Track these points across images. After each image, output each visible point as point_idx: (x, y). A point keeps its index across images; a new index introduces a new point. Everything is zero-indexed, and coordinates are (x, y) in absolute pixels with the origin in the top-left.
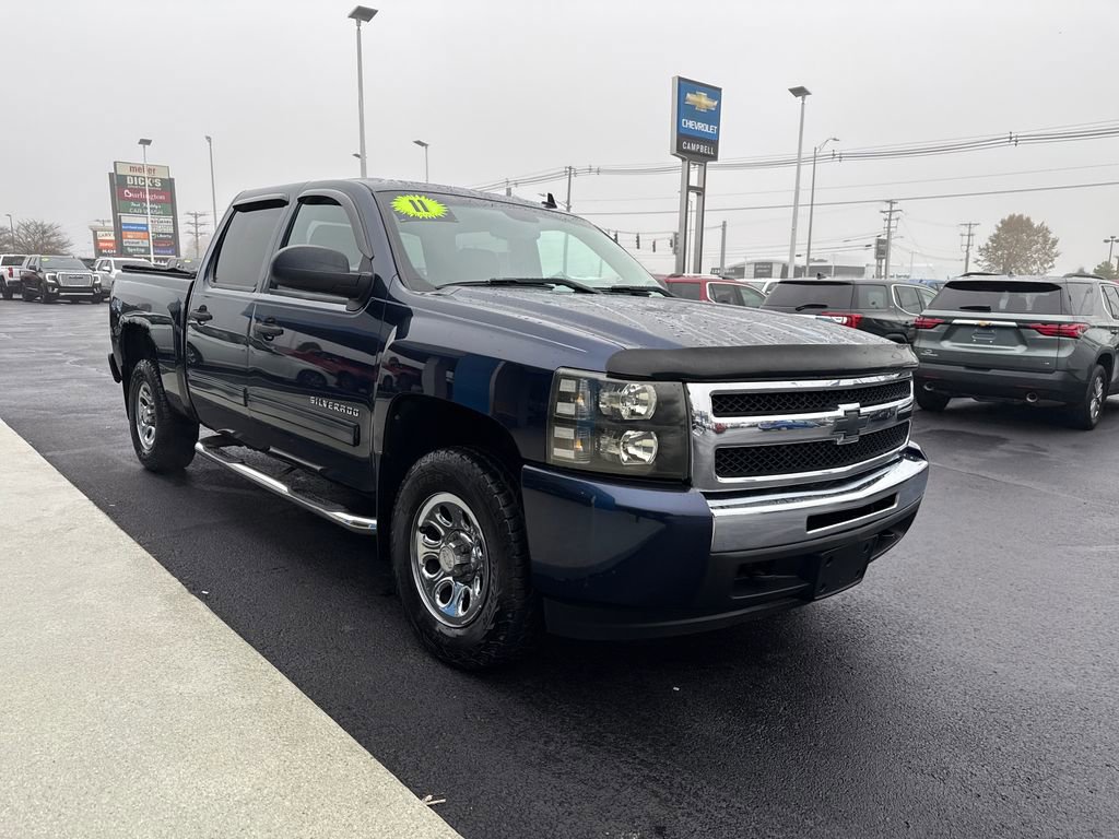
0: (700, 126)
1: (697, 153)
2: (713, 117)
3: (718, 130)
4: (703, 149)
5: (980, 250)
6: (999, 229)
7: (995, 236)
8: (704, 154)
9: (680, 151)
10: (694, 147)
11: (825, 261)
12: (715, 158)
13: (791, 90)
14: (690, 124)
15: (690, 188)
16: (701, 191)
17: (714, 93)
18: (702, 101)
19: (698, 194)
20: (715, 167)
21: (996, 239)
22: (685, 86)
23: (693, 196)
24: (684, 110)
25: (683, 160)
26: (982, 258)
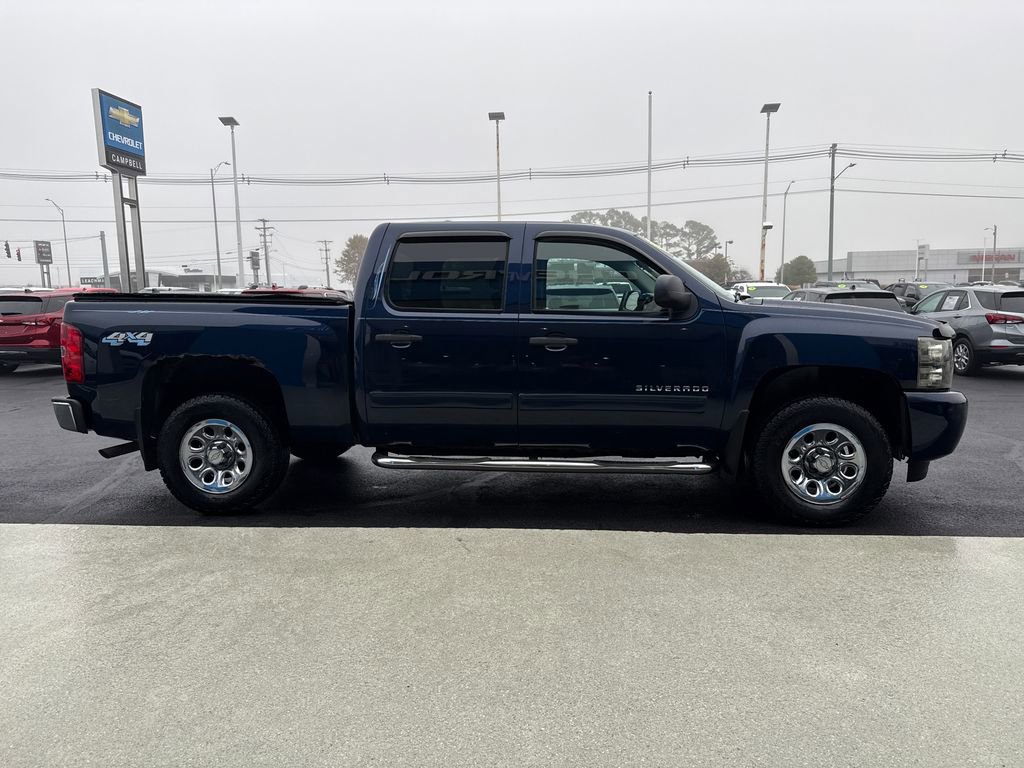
0: (126, 141)
1: (126, 167)
2: (137, 133)
3: (143, 146)
4: (132, 163)
5: (337, 262)
6: (348, 246)
7: (346, 251)
8: (132, 168)
9: (110, 164)
10: (123, 161)
11: (201, 271)
12: (143, 172)
13: (220, 119)
14: (116, 137)
15: (124, 200)
16: (134, 204)
17: (136, 110)
18: (125, 116)
19: (132, 206)
20: (144, 180)
21: (346, 254)
22: (106, 100)
23: (127, 208)
24: (108, 124)
25: (113, 171)
26: (339, 269)
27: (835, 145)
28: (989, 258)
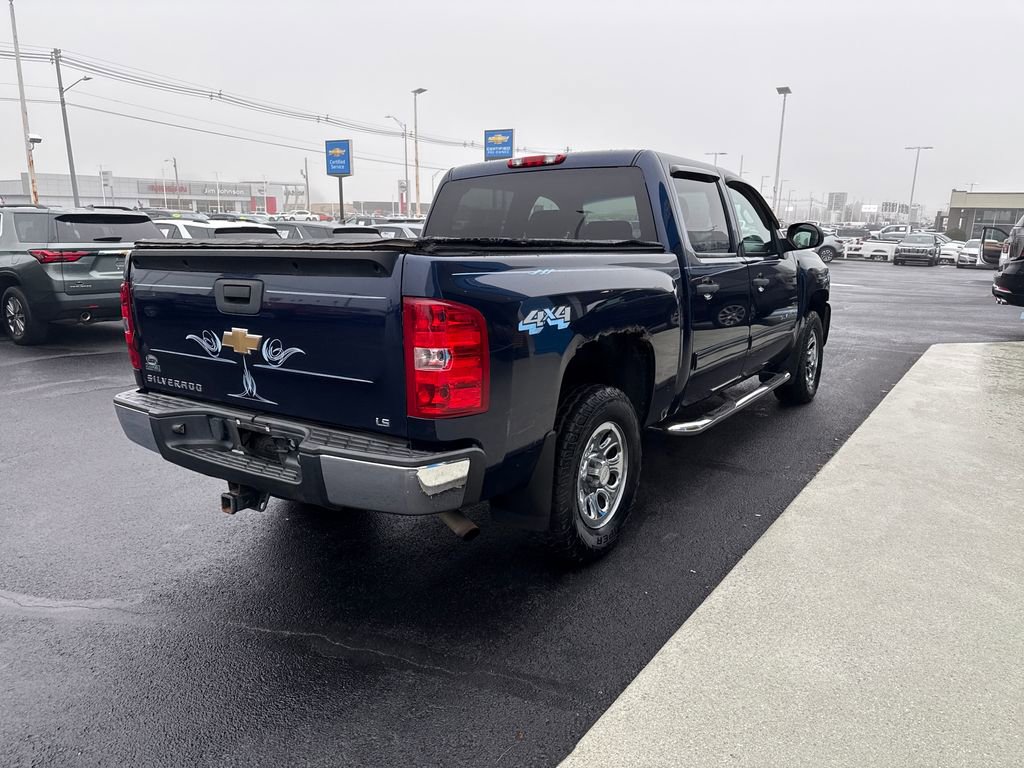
27: (56, 51)
28: (171, 189)
